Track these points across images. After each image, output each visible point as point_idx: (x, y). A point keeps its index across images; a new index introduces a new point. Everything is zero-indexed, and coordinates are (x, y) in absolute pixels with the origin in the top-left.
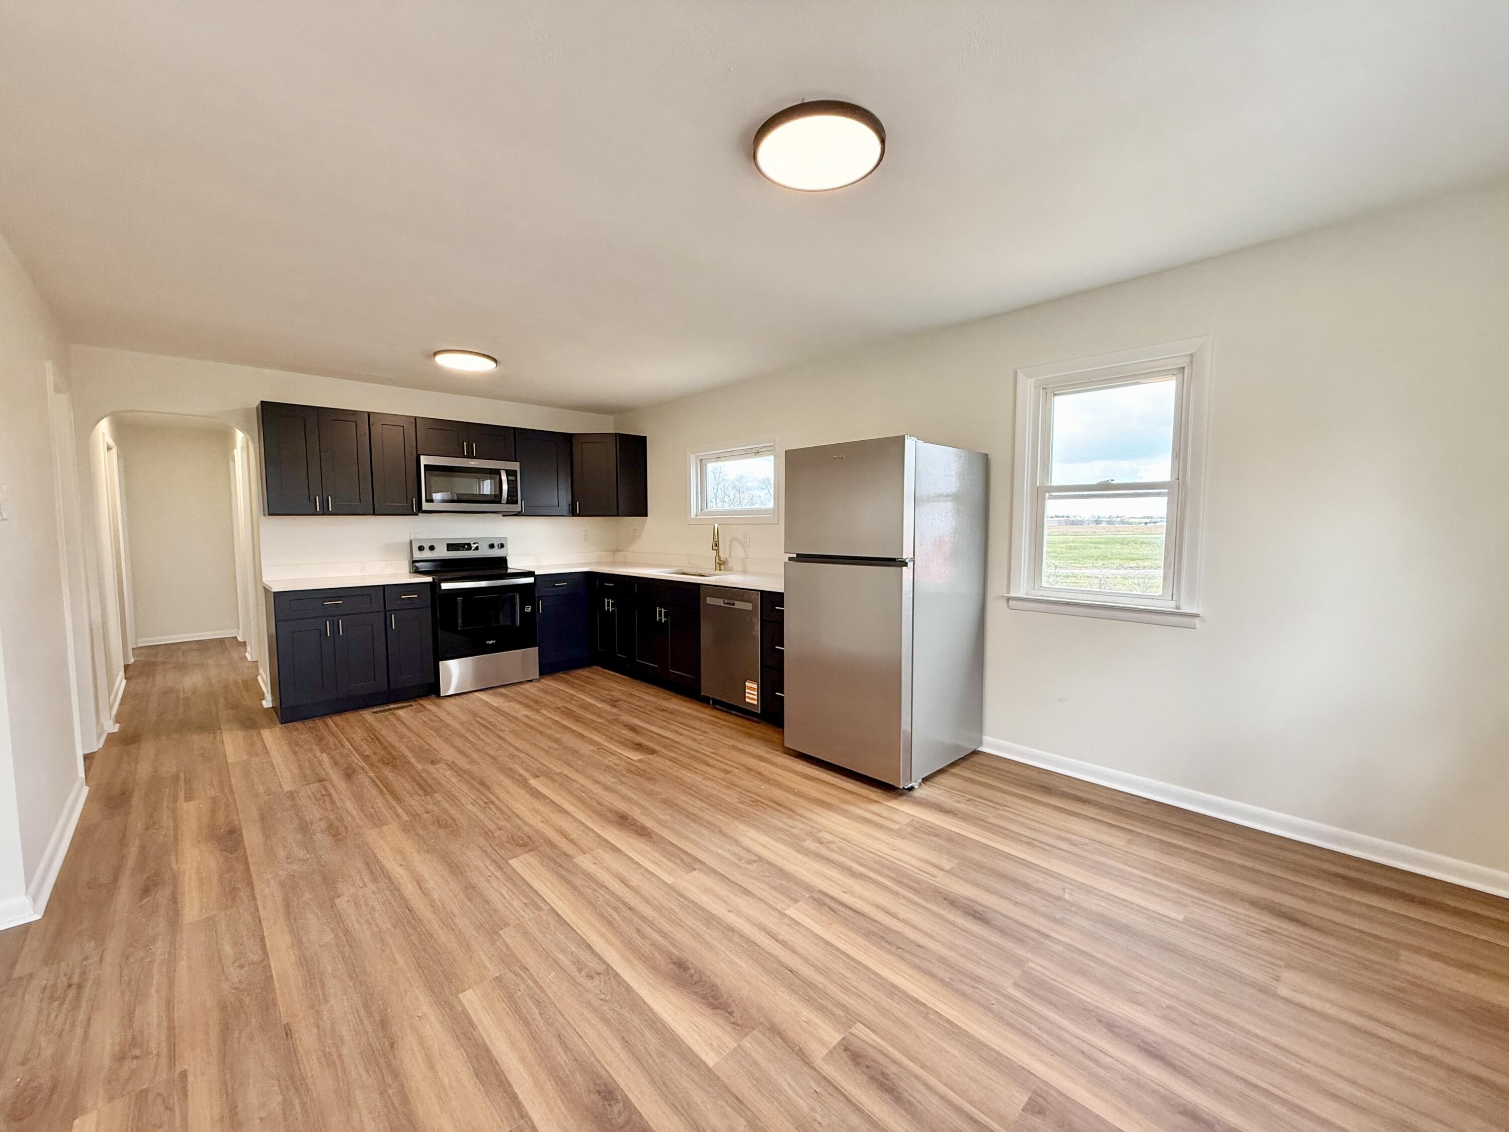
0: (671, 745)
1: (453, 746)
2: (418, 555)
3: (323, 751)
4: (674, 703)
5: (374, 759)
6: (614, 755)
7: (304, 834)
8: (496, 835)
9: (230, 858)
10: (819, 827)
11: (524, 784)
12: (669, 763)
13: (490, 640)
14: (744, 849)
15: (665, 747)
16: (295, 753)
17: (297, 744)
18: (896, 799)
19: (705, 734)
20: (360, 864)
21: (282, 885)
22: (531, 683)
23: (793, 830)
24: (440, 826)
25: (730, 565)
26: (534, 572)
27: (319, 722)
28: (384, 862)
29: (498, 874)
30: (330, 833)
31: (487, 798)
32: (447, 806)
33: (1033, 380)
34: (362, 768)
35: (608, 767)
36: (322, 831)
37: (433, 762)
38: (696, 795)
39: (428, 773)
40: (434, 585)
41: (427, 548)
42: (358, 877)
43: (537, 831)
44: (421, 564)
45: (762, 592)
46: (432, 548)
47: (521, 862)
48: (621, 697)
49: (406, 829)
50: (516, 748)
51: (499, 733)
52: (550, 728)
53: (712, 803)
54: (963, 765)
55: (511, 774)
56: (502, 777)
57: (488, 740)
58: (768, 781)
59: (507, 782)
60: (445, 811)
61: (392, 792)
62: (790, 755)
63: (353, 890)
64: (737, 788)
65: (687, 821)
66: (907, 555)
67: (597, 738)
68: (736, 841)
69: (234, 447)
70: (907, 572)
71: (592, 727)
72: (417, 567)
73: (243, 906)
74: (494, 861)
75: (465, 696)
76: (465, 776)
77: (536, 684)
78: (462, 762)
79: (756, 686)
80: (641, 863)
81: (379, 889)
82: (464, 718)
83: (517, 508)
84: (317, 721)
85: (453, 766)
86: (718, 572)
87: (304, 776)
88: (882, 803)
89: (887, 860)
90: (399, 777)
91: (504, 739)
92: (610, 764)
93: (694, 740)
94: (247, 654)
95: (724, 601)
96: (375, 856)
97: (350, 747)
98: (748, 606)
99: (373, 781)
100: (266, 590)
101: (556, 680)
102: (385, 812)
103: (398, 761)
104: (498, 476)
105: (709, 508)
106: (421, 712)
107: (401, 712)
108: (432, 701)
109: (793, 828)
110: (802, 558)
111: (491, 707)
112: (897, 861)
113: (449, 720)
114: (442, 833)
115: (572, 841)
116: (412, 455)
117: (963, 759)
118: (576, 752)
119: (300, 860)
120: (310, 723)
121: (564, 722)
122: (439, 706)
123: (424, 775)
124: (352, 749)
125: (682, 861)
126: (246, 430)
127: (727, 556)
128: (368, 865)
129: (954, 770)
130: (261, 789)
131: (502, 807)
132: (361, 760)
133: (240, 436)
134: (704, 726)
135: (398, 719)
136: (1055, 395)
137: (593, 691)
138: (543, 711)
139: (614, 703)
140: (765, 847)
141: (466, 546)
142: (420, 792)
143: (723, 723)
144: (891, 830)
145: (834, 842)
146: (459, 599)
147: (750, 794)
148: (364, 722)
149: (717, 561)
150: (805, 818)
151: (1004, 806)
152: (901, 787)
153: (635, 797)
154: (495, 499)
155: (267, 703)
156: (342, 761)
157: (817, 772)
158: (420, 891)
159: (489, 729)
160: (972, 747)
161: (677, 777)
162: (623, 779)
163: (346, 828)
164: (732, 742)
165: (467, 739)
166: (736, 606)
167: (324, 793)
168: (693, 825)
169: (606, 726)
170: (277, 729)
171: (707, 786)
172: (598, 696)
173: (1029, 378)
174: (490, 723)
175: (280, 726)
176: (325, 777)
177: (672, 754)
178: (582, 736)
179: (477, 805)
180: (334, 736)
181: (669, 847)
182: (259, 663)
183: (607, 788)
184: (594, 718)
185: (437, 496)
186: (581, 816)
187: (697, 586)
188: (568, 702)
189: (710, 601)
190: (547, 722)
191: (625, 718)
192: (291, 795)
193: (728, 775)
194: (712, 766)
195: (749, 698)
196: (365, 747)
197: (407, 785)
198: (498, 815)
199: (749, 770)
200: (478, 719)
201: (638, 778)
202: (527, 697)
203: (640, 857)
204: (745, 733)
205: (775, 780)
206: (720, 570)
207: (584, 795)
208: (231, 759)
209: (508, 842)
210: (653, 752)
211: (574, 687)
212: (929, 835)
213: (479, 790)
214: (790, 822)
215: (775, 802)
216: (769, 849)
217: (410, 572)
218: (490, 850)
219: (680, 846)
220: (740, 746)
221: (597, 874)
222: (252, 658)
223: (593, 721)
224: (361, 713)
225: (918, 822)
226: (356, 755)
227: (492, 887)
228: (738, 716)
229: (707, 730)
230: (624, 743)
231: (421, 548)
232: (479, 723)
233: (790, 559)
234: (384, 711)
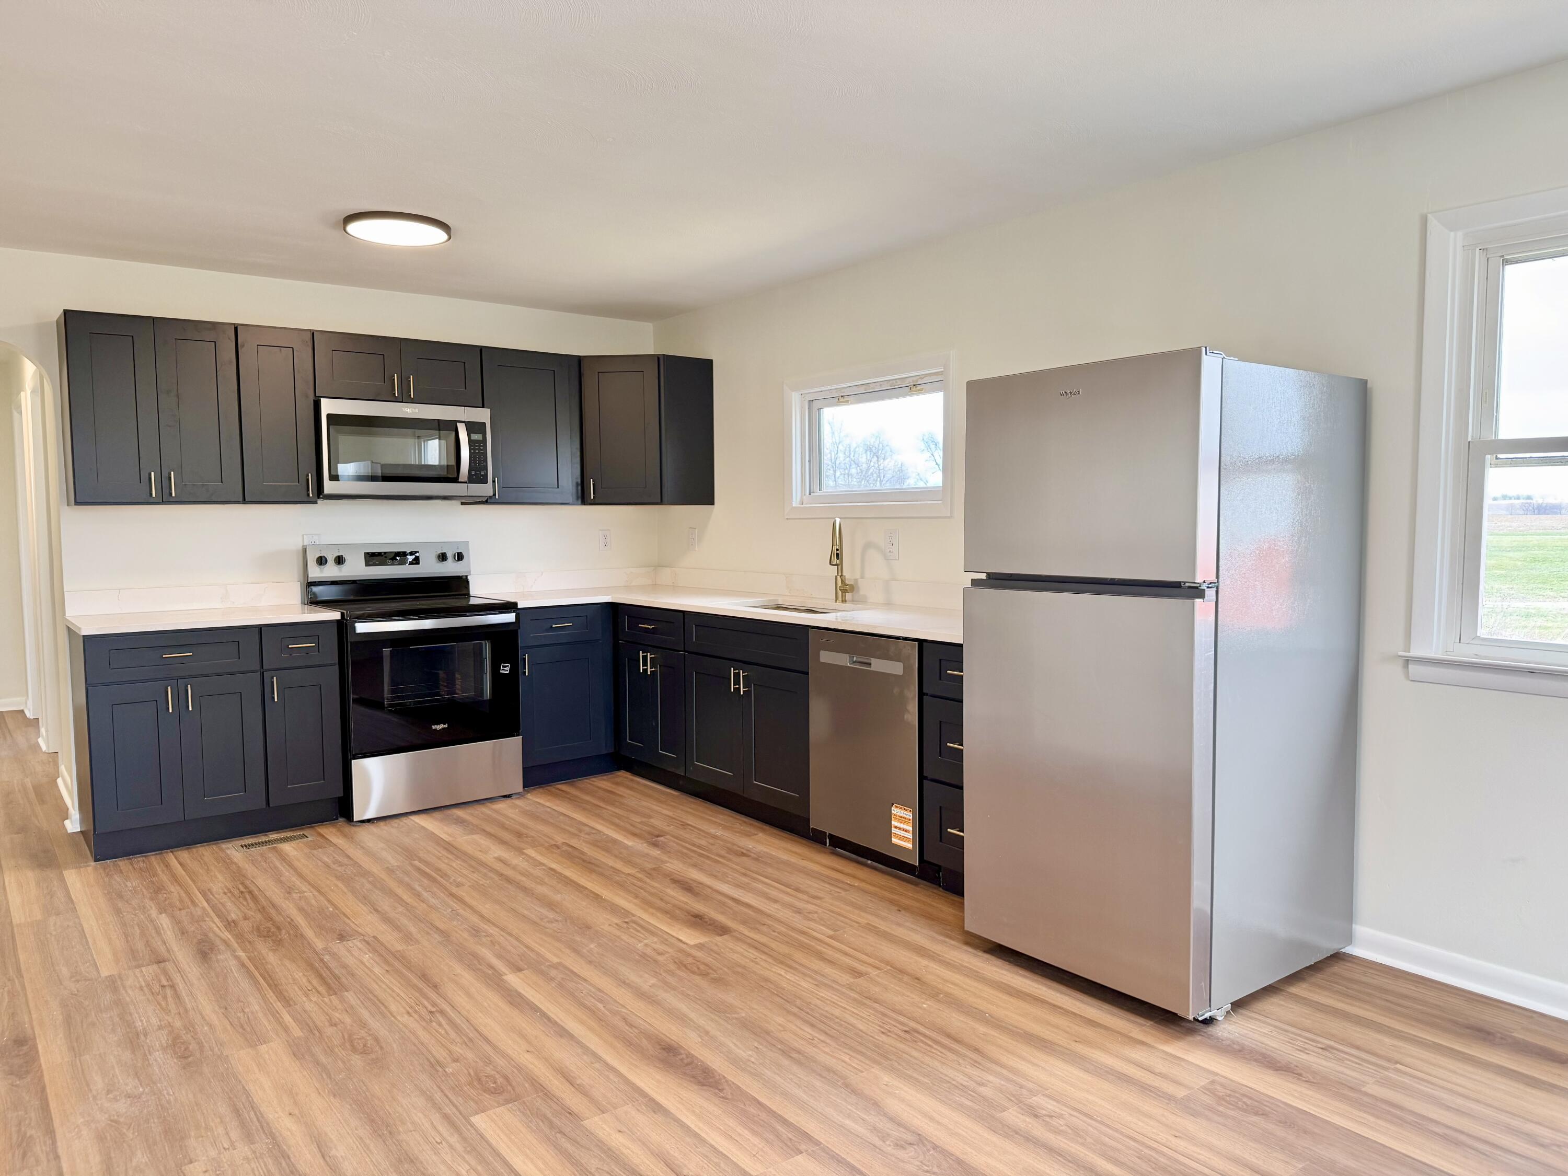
0: (755, 919)
1: (376, 910)
2: (316, 573)
3: (162, 910)
4: (758, 842)
5: (246, 926)
6: (653, 934)
7: (133, 1052)
8: (449, 1070)
9: (17, 1086)
10: (1031, 1085)
11: (496, 982)
12: (753, 953)
13: (439, 724)
14: (892, 1119)
15: (744, 922)
16: (118, 912)
17: (120, 896)
18: (1178, 1038)
19: (818, 902)
20: (223, 1109)
21: (100, 1138)
22: (508, 801)
23: (981, 1089)
24: (354, 1050)
25: (862, 592)
26: (515, 604)
27: (154, 859)
28: (264, 1108)
29: (454, 1139)
30: (175, 1053)
31: (434, 1004)
32: (365, 1014)
33: (1460, 234)
34: (225, 942)
35: (644, 956)
36: (164, 1049)
37: (342, 937)
38: (803, 1014)
39: (333, 955)
40: (343, 627)
41: (331, 561)
42: (221, 1130)
43: (519, 1068)
44: (321, 588)
45: (921, 642)
46: (340, 560)
47: (493, 1120)
48: (667, 829)
49: (298, 1052)
50: (482, 916)
51: (454, 890)
52: (542, 883)
53: (832, 1032)
54: (1313, 980)
55: (472, 961)
56: (459, 969)
57: (433, 901)
58: (934, 994)
59: (467, 977)
60: (363, 1025)
61: (275, 987)
62: (976, 947)
63: (213, 1153)
64: (876, 1005)
65: (786, 1062)
66: (1203, 574)
67: (622, 901)
68: (876, 1104)
69: (20, 389)
70: (1202, 608)
71: (617, 882)
72: (314, 594)
73: (39, 1168)
74: (446, 1117)
75: (395, 822)
76: (396, 964)
77: (519, 802)
78: (390, 938)
79: (909, 815)
80: (703, 1135)
81: (254, 1152)
82: (393, 859)
83: (486, 490)
84: (153, 859)
85: (374, 945)
86: (840, 605)
87: (133, 953)
88: (1153, 1047)
89: (1164, 1155)
90: (287, 963)
91: (461, 900)
92: (649, 951)
93: (799, 911)
94: (40, 741)
95: (851, 658)
96: (248, 1095)
97: (205, 904)
98: (895, 668)
99: (243, 965)
100: (70, 632)
101: (556, 796)
102: (266, 1024)
103: (284, 932)
104: (453, 433)
105: (824, 489)
106: (320, 847)
107: (287, 847)
108: (339, 830)
109: (981, 1084)
110: (998, 580)
111: (438, 841)
112: (1182, 1159)
113: (367, 863)
114: (357, 1061)
115: (583, 1091)
116: (307, 396)
117: (1315, 968)
118: (589, 927)
119: (128, 1096)
120: (139, 861)
121: (568, 873)
122: (349, 838)
123: (327, 958)
124: (209, 910)
125: (778, 1136)
126: (39, 360)
127: (858, 576)
128: (237, 1112)
129: (1296, 989)
130: (65, 971)
131: (458, 1021)
132: (223, 929)
133: (29, 369)
134: (813, 885)
135: (283, 857)
136: (1507, 262)
137: (619, 817)
138: (531, 852)
139: (654, 838)
140: (932, 1119)
141: (398, 557)
142: (322, 989)
143: (848, 880)
144: (1170, 1098)
145: (1060, 1116)
146: (387, 651)
147: (901, 1018)
148: (228, 863)
149: (839, 584)
150: (1003, 1066)
151: (1397, 1062)
152: (1191, 1018)
153: (692, 1015)
154: (449, 475)
155: (73, 825)
156: (191, 928)
157: (1028, 982)
158: (322, 1161)
159: (434, 880)
160: (1330, 946)
161: (767, 980)
162: (670, 979)
163: (200, 1044)
164: (865, 918)
165: (400, 900)
166: (873, 668)
167: (165, 982)
168: (795, 1068)
169: (640, 880)
170: (90, 869)
171: (822, 999)
172: (628, 826)
173: (1451, 231)
174: (438, 870)
175: (93, 864)
176: (166, 955)
177: (757, 937)
178: (597, 897)
179: (416, 1016)
180: (180, 885)
181: (753, 1110)
182: (59, 754)
183: (642, 995)
184: (619, 865)
185: (347, 469)
186: (594, 1042)
187: (804, 629)
188: (574, 835)
189: (826, 657)
190: (538, 872)
191: (675, 866)
192: (113, 984)
193: (860, 981)
194: (831, 962)
195: (897, 836)
196: (229, 905)
197: (299, 975)
198: (453, 1034)
199: (899, 972)
200: (417, 863)
201: (698, 979)
202: (503, 826)
203: (701, 1125)
204: (892, 902)
205: (948, 995)
206: (844, 601)
207: (600, 1006)
208: (18, 917)
209: (470, 1084)
210: (723, 930)
211: (584, 809)
212: (1245, 1111)
213: (420, 991)
214: (974, 1072)
215: (949, 1036)
216: (938, 1123)
217: (303, 603)
218: (438, 1096)
219: (774, 1108)
220: (883, 926)
221: (626, 1151)
222: (48, 747)
223: (617, 871)
224: (224, 846)
225: (1222, 1085)
226: (216, 920)
227: (444, 1162)
228: (875, 869)
229: (820, 895)
230: (671, 913)
231: (321, 561)
232: (419, 870)
233: (975, 582)
234: (259, 844)
